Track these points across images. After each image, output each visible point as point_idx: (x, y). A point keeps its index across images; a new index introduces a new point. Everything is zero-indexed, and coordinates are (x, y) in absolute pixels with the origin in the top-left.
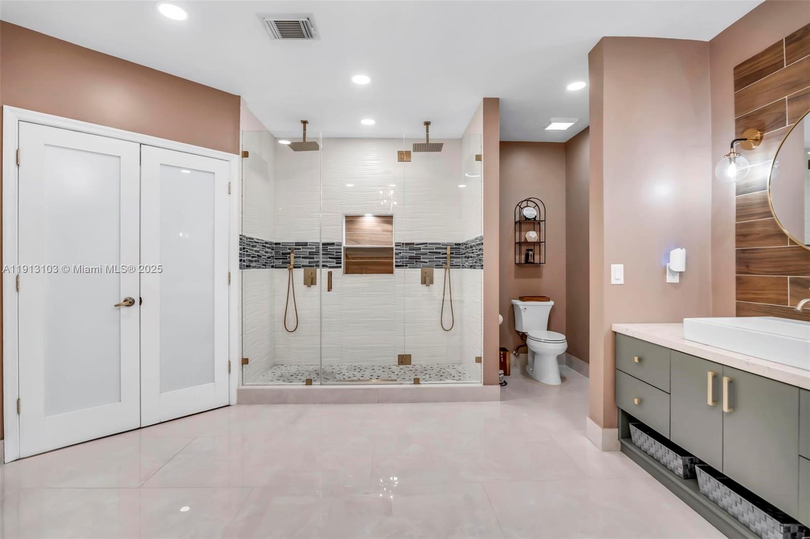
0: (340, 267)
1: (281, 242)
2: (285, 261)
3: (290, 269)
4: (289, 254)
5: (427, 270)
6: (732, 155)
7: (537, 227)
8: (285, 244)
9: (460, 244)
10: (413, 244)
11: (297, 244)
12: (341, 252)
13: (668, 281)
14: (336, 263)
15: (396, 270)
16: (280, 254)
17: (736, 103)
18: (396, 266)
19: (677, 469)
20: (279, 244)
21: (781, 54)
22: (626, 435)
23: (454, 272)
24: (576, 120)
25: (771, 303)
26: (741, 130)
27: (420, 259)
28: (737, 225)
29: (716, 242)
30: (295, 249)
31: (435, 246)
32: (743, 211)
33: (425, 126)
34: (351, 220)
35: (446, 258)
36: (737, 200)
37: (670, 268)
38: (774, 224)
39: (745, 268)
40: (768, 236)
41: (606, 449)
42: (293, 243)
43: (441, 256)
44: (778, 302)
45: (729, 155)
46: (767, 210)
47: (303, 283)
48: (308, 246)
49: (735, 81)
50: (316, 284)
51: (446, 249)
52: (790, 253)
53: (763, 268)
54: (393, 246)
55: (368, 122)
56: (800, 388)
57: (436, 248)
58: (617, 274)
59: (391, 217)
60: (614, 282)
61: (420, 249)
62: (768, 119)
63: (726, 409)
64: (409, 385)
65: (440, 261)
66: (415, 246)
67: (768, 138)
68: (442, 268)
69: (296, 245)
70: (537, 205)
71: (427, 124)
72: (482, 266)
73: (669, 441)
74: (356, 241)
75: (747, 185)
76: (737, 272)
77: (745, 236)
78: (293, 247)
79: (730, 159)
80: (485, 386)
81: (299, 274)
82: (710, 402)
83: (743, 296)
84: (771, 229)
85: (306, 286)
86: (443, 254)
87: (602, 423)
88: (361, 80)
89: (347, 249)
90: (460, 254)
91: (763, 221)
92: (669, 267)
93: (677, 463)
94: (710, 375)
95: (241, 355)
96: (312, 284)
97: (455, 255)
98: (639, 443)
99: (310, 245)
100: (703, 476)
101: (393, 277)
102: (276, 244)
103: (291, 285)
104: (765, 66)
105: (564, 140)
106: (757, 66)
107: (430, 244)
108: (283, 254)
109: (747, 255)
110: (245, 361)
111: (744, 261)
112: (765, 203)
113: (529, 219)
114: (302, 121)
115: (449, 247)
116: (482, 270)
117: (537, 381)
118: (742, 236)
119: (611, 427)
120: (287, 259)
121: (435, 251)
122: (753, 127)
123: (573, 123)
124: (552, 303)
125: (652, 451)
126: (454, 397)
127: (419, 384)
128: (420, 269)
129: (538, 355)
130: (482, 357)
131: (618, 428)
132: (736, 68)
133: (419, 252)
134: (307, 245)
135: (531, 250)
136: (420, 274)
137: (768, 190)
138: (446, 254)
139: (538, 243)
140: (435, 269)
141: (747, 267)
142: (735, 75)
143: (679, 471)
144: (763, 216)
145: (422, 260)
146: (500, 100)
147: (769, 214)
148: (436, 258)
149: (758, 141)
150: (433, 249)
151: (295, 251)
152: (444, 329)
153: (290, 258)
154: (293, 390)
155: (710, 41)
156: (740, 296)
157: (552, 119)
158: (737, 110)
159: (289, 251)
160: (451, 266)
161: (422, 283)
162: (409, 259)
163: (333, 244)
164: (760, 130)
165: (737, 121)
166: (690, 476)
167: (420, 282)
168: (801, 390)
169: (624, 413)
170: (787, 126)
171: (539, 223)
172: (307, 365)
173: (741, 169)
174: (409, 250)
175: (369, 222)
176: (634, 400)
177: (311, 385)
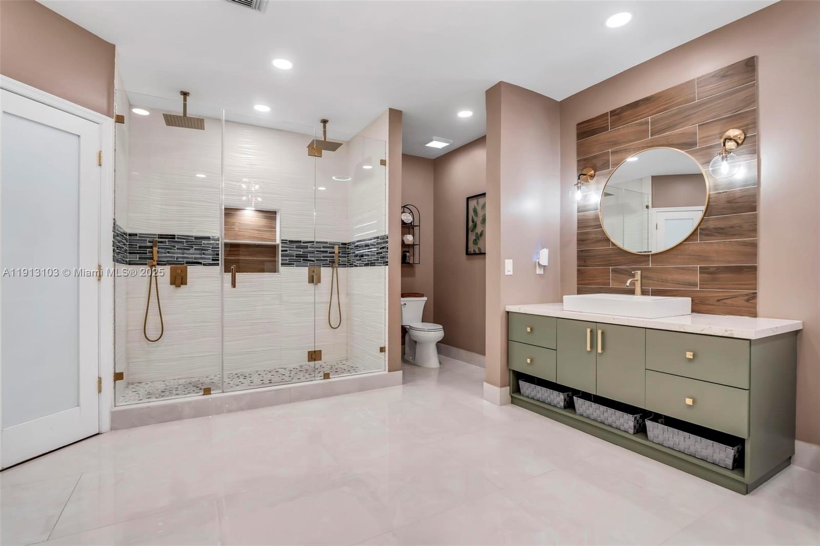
0: (218, 264)
1: (138, 233)
2: (143, 256)
3: (152, 266)
4: (151, 247)
5: (316, 269)
6: (579, 184)
7: (411, 230)
8: (142, 236)
9: (345, 244)
10: (300, 242)
11: (161, 236)
12: (219, 248)
13: (537, 273)
14: (213, 260)
15: (282, 269)
16: (137, 248)
17: (578, 149)
18: (282, 264)
19: (559, 403)
20: (136, 235)
21: (607, 121)
22: (517, 390)
23: (342, 271)
24: (452, 141)
25: (599, 285)
26: (582, 168)
27: (307, 257)
28: (578, 233)
29: (564, 245)
30: (159, 242)
31: (322, 245)
32: (583, 224)
33: (322, 124)
34: (230, 212)
35: (333, 257)
36: (578, 216)
37: (540, 263)
38: (603, 232)
39: (583, 263)
40: (598, 241)
41: (503, 404)
42: (156, 235)
43: (328, 255)
44: (604, 284)
45: (577, 184)
46: (598, 224)
47: (169, 283)
48: (176, 240)
49: (577, 133)
50: (186, 284)
51: (333, 248)
52: (612, 252)
53: (595, 262)
54: (278, 241)
55: (262, 109)
56: (646, 328)
57: (323, 247)
58: (509, 267)
59: (275, 213)
60: (507, 273)
61: (307, 247)
62: (599, 163)
63: (600, 350)
64: (319, 381)
65: (327, 260)
66: (302, 244)
67: (598, 176)
68: (329, 267)
69: (158, 238)
70: (411, 212)
71: (325, 122)
72: (387, 262)
73: (556, 384)
74: (236, 236)
75: (584, 206)
76: (578, 266)
77: (583, 240)
78: (155, 239)
79: (578, 188)
80: (390, 373)
81: (165, 272)
82: (588, 349)
83: (583, 282)
84: (600, 236)
85: (174, 286)
86: (330, 253)
87: (499, 384)
88: (282, 64)
89: (226, 245)
90: (346, 254)
91: (596, 231)
92: (538, 262)
93: (559, 398)
94: (589, 330)
95: (113, 370)
96: (182, 284)
97: (342, 254)
98: (527, 393)
99: (178, 238)
100: (578, 402)
101: (279, 276)
102: (130, 235)
103: (153, 285)
104: (597, 127)
105: (433, 156)
106: (592, 126)
107: (317, 242)
108: (140, 247)
109: (583, 254)
110: (118, 376)
111: (583, 258)
112: (597, 218)
113: (406, 224)
114: (182, 92)
115: (336, 247)
116: (387, 267)
117: (418, 366)
118: (581, 241)
119: (505, 386)
120: (146, 253)
121: (322, 249)
122: (590, 167)
123: (448, 144)
124: (425, 298)
125: (539, 396)
126: (364, 386)
127: (329, 378)
128: (308, 268)
129: (419, 343)
130: (387, 346)
131: (509, 386)
132: (578, 125)
133: (305, 250)
134: (175, 238)
135: (408, 252)
136: (308, 273)
137: (599, 210)
138: (334, 253)
139: (413, 246)
140: (322, 268)
141: (585, 262)
142: (577, 129)
143: (560, 404)
144: (596, 227)
145: (309, 258)
146: (403, 113)
147: (600, 226)
148: (323, 257)
149: (592, 177)
150: (320, 248)
151: (158, 244)
152: (332, 327)
153: (152, 252)
154: (189, 403)
155: (561, 101)
156: (579, 282)
157: (434, 138)
158: (579, 154)
159: (149, 244)
160: (339, 265)
161: (309, 282)
162: (296, 257)
163: (208, 238)
164: (594, 170)
165: (578, 161)
166: (570, 405)
167: (307, 280)
168: (647, 329)
169: (514, 372)
170: (610, 169)
171: (413, 228)
172: (174, 379)
173: (584, 194)
174: (296, 248)
175: (249, 217)
176: (526, 360)
177: (210, 394)
